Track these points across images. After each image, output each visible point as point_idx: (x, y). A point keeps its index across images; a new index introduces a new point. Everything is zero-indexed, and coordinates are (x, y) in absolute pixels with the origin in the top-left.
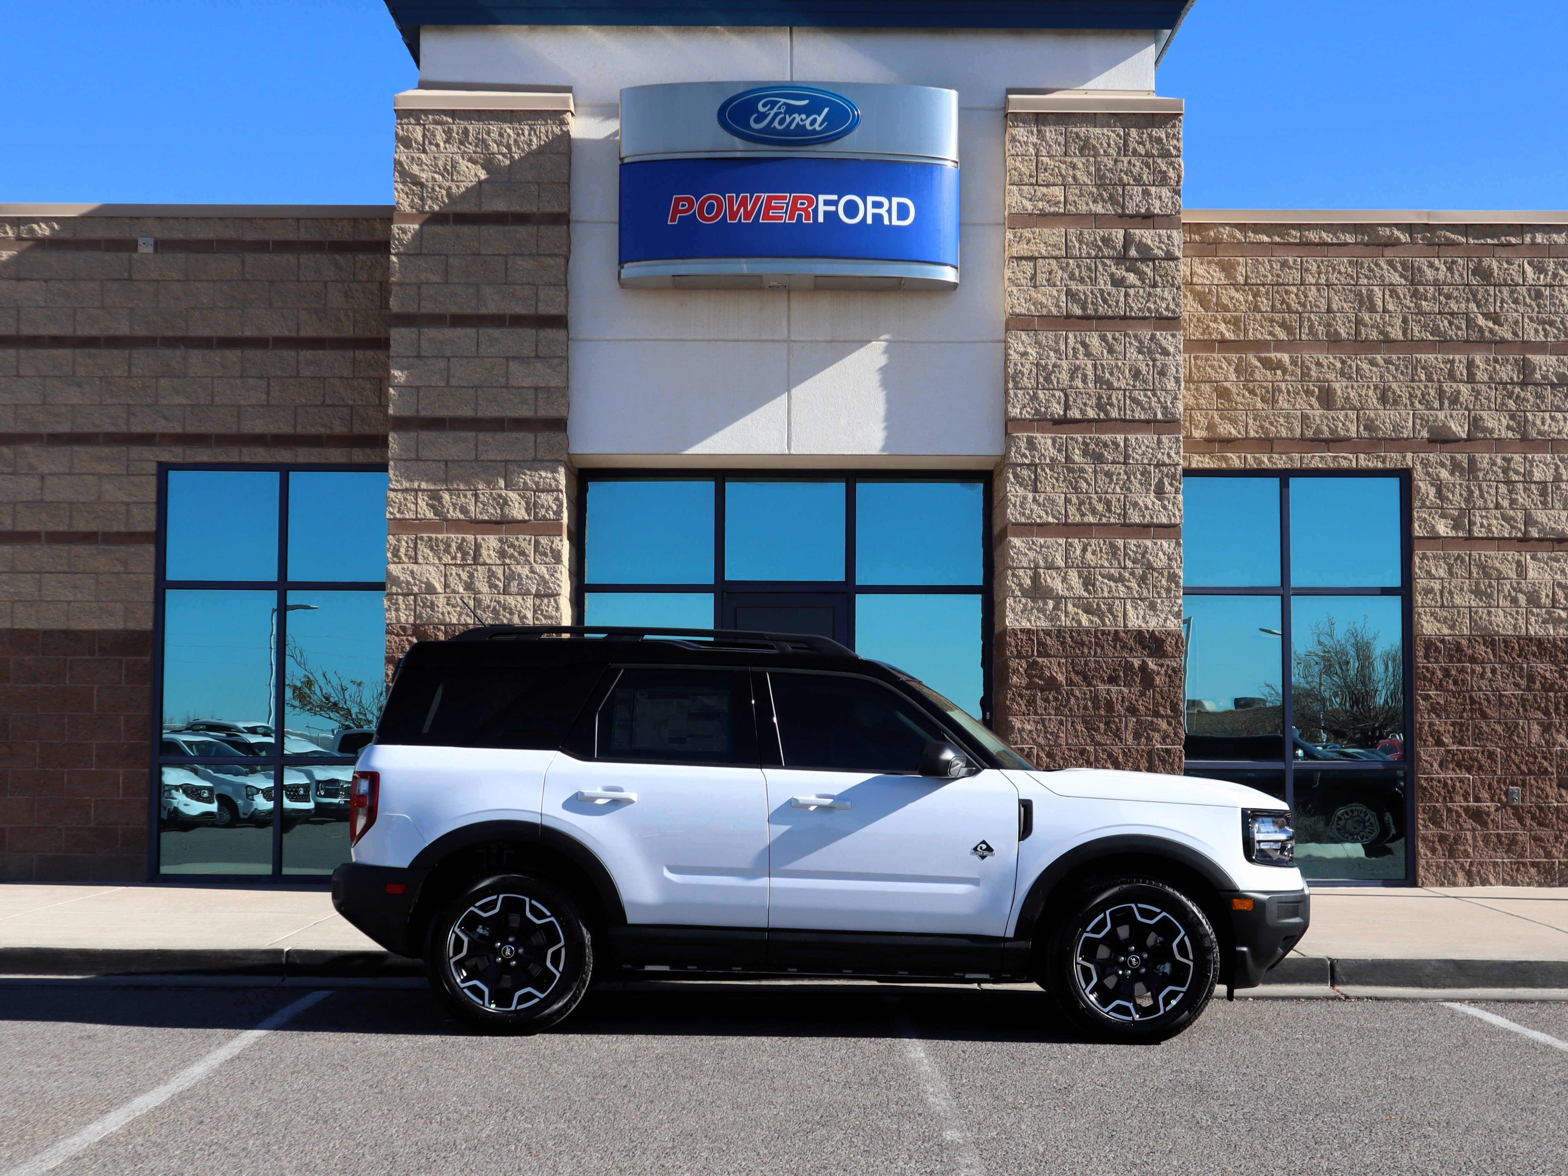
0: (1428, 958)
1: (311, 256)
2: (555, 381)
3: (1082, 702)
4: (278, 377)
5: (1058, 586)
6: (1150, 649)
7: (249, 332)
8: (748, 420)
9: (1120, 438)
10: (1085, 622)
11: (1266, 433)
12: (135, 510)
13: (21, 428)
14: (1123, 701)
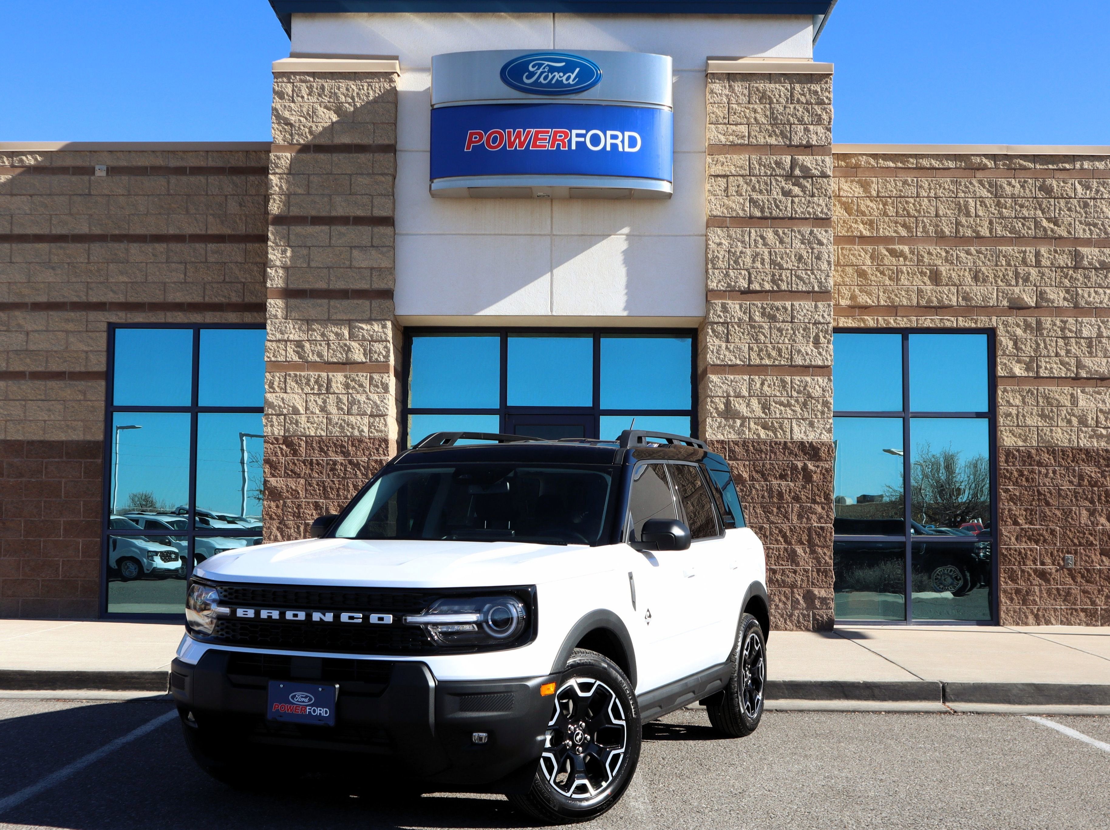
0: (1015, 682)
1: (216, 177)
2: (385, 264)
3: (760, 493)
4: (193, 262)
5: (742, 408)
6: (809, 454)
7: (172, 231)
8: (522, 291)
9: (788, 304)
10: (763, 436)
11: (893, 302)
12: (91, 356)
13: (13, 299)
14: (790, 492)
